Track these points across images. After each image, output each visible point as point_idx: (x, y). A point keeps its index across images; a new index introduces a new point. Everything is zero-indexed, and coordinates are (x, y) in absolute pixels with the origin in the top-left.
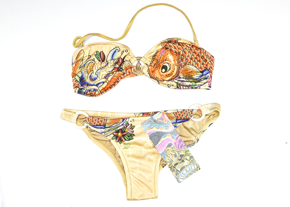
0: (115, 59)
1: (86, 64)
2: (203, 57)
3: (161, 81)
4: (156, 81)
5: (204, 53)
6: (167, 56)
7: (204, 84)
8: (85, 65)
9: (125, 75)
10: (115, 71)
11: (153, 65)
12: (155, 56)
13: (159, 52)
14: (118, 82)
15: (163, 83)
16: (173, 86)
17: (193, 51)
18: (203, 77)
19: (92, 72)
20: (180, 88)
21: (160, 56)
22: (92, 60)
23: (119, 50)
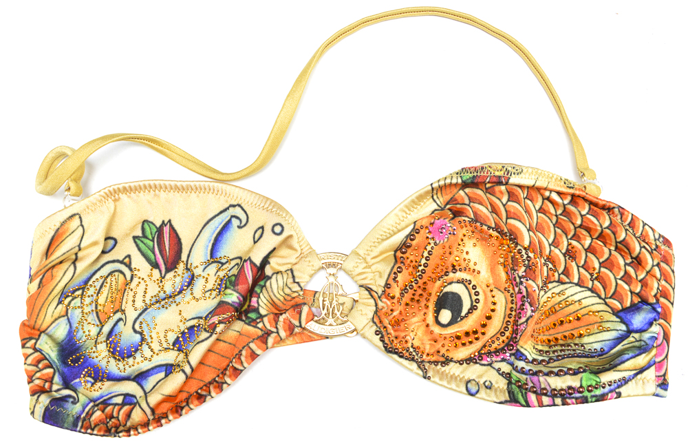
0: (224, 261)
1: (94, 279)
2: (623, 247)
3: (436, 363)
4: (414, 366)
5: (626, 230)
6: (461, 247)
7: (636, 375)
8: (86, 282)
9: (270, 340)
10: (220, 322)
11: (396, 291)
12: (404, 247)
13: (422, 231)
14: (237, 373)
15: (443, 376)
16: (490, 388)
17: (579, 222)
18: (631, 339)
19: (119, 315)
20: (526, 401)
21: (429, 248)
22: (122, 262)
23: (244, 222)
